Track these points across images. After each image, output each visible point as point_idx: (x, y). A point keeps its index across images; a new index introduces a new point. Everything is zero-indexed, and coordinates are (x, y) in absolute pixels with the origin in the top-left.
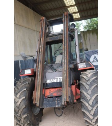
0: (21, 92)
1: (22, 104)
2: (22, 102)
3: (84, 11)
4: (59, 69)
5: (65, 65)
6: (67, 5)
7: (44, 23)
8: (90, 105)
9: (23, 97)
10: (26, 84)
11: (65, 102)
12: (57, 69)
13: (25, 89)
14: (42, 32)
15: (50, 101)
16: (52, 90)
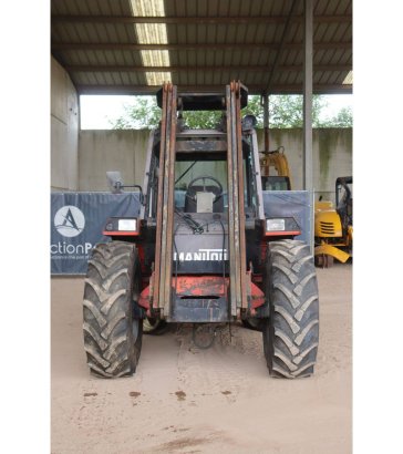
0: (114, 277)
1: (116, 308)
2: (118, 303)
3: (188, 68)
4: (211, 228)
5: (236, 219)
6: (141, 42)
7: (174, 101)
8: (296, 321)
9: (120, 289)
10: (125, 257)
11: (239, 311)
12: (205, 228)
13: (126, 271)
14: (170, 125)
15: (192, 307)
16: (190, 281)
